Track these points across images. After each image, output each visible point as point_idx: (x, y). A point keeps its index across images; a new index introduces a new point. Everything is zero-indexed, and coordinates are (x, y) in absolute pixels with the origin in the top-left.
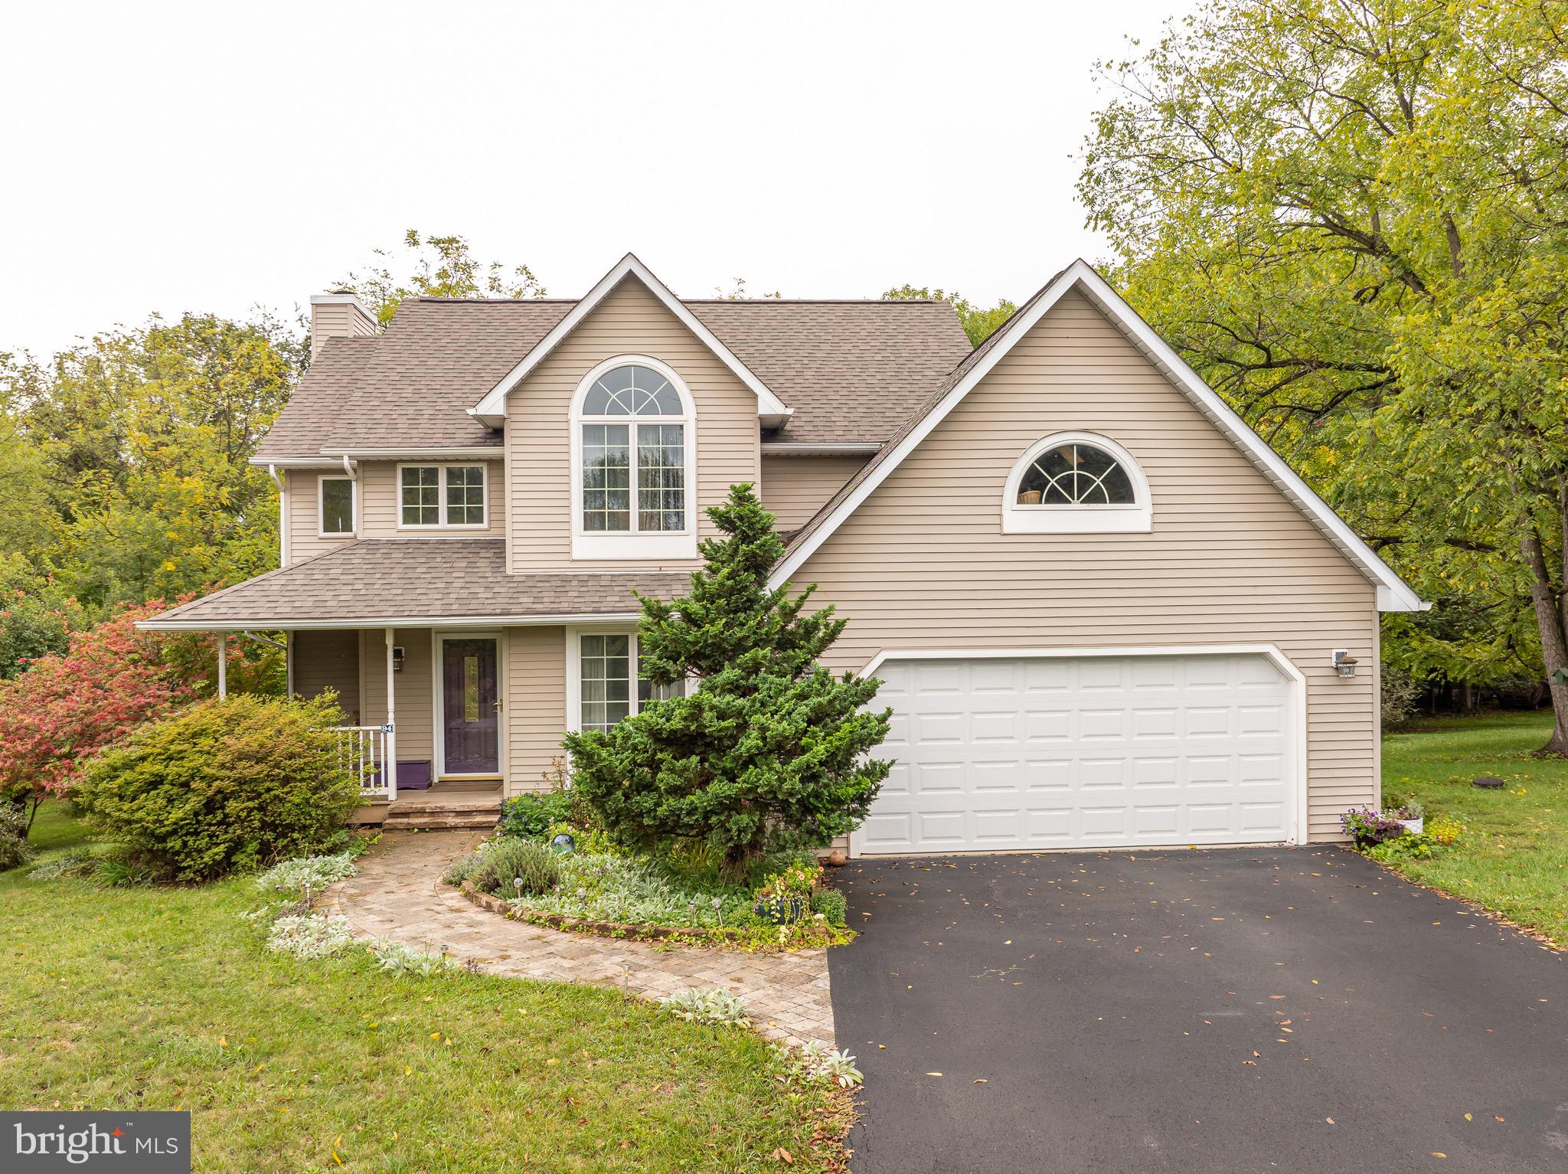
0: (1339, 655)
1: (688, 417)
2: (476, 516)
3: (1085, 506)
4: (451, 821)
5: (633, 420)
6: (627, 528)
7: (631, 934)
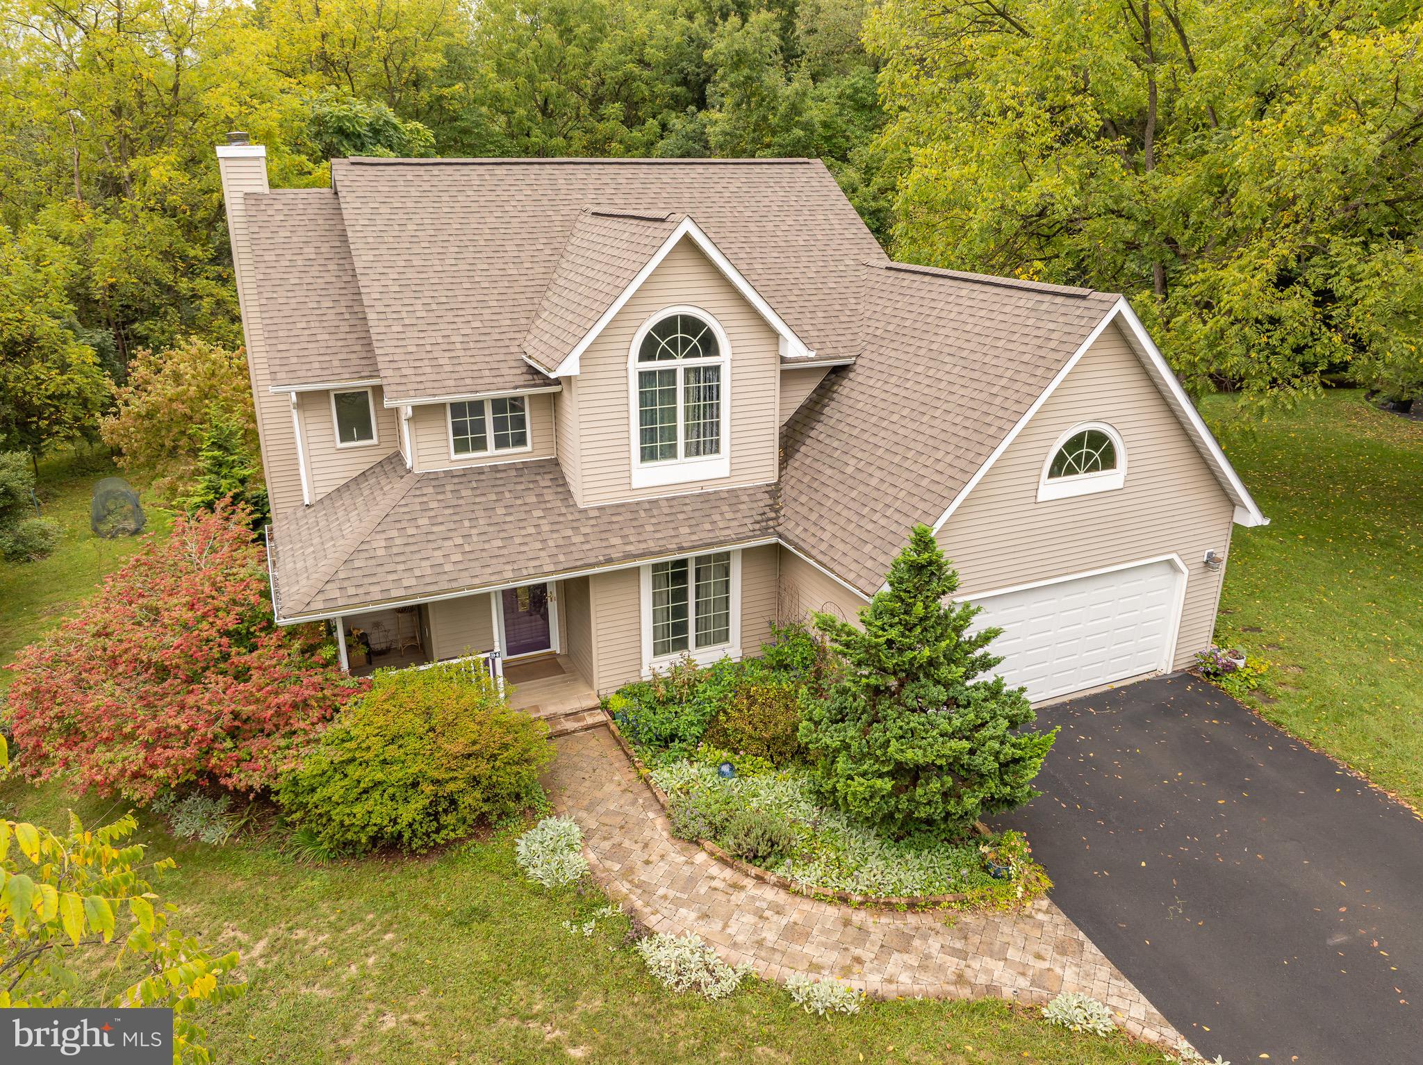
0: (1210, 555)
1: (724, 359)
2: (520, 440)
3: (1087, 475)
4: (570, 725)
5: (680, 364)
6: (674, 456)
7: (912, 906)
